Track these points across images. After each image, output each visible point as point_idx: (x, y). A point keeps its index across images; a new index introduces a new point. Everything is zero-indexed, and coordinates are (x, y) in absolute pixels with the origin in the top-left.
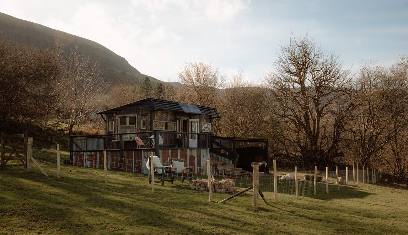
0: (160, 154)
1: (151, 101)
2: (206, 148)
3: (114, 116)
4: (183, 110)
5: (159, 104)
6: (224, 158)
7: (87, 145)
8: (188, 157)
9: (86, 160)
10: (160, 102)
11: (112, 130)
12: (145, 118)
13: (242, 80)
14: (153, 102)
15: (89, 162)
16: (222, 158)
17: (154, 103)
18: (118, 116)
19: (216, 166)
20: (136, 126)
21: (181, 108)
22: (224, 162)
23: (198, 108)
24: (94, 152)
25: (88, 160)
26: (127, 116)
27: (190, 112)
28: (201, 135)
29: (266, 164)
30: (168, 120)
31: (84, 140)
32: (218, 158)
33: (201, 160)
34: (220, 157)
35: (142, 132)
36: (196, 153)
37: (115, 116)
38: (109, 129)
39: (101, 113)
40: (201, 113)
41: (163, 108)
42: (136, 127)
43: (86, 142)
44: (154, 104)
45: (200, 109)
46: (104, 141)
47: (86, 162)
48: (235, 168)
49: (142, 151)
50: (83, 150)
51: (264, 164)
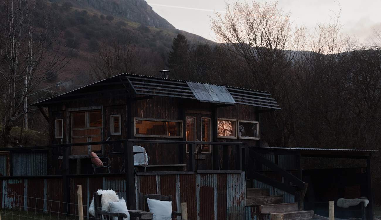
0: (136, 185)
1: (127, 80)
2: (238, 172)
3: (63, 109)
4: (194, 97)
5: (144, 85)
6: (279, 191)
7: (11, 167)
8: (198, 189)
9: (6, 195)
10: (145, 81)
11: (60, 137)
12: (117, 114)
13: (338, 37)
14: (131, 82)
15: (11, 199)
16: (276, 190)
17: (133, 84)
18: (69, 110)
19: (258, 207)
20: (101, 129)
21: (192, 93)
22: (278, 198)
23: (229, 93)
24: (19, 181)
25: (10, 196)
26: (86, 111)
27: (211, 100)
28: (229, 146)
29: (367, 202)
30: (166, 116)
31: (6, 156)
32: (268, 190)
33: (226, 194)
34: (271, 188)
35: (113, 140)
36: (215, 182)
37: (66, 110)
38: (54, 135)
39: (40, 106)
40: (235, 102)
41: (151, 94)
42: (101, 131)
43: (11, 161)
44: (133, 86)
45: (231, 94)
46: (46, 158)
47: (6, 198)
48: (299, 210)
49: (104, 179)
50: (5, 175)
51: (363, 203)
